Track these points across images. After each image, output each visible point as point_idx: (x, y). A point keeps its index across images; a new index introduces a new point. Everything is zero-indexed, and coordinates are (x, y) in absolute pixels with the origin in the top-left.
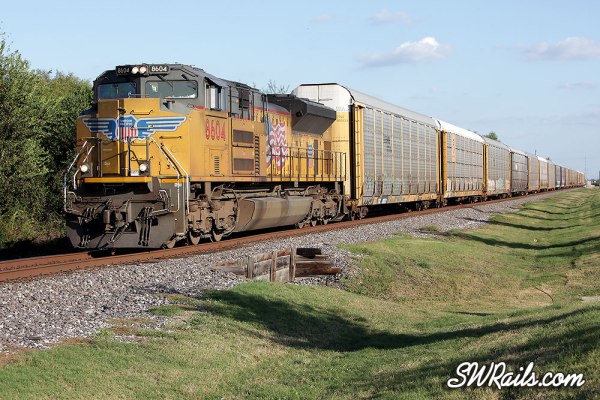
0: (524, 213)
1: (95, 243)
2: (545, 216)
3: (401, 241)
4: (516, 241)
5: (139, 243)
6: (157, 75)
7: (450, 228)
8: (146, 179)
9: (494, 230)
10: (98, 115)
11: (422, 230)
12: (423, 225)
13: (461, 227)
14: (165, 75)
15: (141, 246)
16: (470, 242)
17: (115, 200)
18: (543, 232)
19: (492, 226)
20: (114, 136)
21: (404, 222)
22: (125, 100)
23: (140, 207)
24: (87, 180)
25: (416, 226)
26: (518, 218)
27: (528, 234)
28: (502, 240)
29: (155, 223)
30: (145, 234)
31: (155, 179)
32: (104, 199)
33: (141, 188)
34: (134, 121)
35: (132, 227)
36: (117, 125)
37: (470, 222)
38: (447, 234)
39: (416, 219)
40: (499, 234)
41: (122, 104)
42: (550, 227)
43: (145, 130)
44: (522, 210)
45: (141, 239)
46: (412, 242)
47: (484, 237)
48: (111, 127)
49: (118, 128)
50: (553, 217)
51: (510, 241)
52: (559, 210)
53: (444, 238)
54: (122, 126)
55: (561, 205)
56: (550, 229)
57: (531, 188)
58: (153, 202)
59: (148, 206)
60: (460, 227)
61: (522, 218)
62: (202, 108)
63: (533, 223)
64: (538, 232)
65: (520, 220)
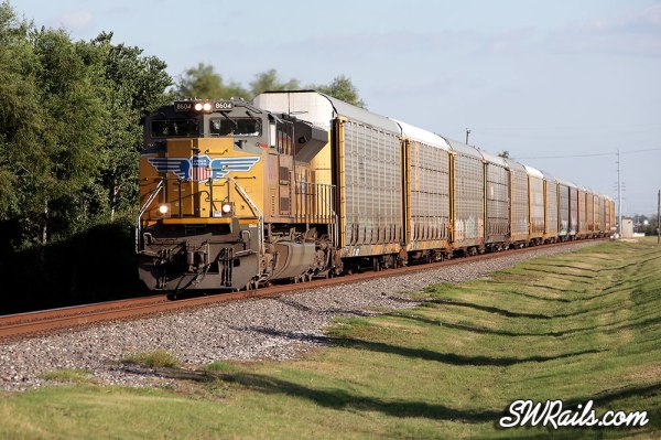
0: (431, 313)
1: (173, 284)
2: (493, 322)
3: (66, 399)
4: (408, 396)
5: (222, 284)
6: (221, 112)
7: (214, 358)
8: (229, 220)
9: (340, 362)
10: (167, 155)
11: (128, 366)
12: (134, 352)
13: (246, 355)
14: (228, 112)
15: (224, 287)
16: (272, 400)
17: (193, 242)
18: (486, 371)
19: (336, 352)
20: (187, 176)
21: (75, 341)
22: (199, 139)
23: (219, 248)
24: (165, 222)
25: (112, 351)
26: (415, 328)
27: (442, 376)
28: (366, 393)
29: (237, 263)
30: (227, 275)
31: (235, 220)
32: (180, 240)
33: (222, 229)
34: (208, 161)
35: (214, 269)
36: (191, 165)
37: (271, 342)
38: (203, 377)
39: (113, 331)
40: (357, 376)
41: (196, 143)
42: (510, 354)
43: (220, 170)
44: (425, 304)
45: (223, 279)
46: (100, 400)
47: (313, 384)
48: (184, 167)
49: (191, 167)
50: (518, 325)
51: (392, 395)
52: (534, 306)
53: (192, 387)
54: (196, 167)
55: (542, 293)
56: (507, 362)
57: (516, 236)
58: (233, 243)
59: (227, 247)
60: (243, 354)
61: (427, 328)
62: (266, 146)
63: (459, 343)
64: (472, 369)
65: (418, 336)
